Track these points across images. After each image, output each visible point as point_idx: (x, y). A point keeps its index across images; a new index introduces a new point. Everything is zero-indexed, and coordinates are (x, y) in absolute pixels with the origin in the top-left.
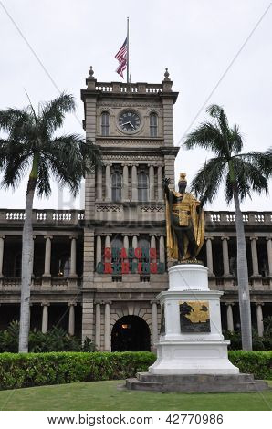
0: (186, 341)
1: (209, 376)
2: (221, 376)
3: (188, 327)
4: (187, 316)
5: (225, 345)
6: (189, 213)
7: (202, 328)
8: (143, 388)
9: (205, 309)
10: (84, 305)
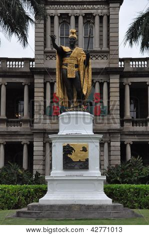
0: (67, 176)
1: (81, 206)
2: (92, 206)
3: (69, 165)
4: (69, 156)
5: (102, 180)
6: (77, 66)
7: (81, 165)
8: (25, 215)
9: (85, 149)
10: (35, 144)
